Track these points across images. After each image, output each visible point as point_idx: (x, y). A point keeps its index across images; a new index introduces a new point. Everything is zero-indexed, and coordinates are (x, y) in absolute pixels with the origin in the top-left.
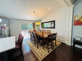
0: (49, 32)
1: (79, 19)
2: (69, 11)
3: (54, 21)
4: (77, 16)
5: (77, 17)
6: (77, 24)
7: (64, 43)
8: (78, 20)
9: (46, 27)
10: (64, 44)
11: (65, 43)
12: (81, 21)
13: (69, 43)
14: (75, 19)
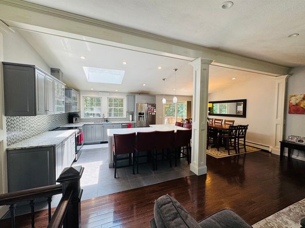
0: (232, 123)
1: (297, 102)
2: (279, 84)
3: (245, 101)
4: (295, 96)
5: (293, 98)
6: (294, 110)
7: (267, 151)
8: (297, 104)
9: (218, 113)
10: (266, 153)
11: (270, 150)
12: (302, 106)
13: (277, 150)
14: (291, 102)
